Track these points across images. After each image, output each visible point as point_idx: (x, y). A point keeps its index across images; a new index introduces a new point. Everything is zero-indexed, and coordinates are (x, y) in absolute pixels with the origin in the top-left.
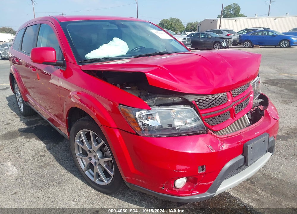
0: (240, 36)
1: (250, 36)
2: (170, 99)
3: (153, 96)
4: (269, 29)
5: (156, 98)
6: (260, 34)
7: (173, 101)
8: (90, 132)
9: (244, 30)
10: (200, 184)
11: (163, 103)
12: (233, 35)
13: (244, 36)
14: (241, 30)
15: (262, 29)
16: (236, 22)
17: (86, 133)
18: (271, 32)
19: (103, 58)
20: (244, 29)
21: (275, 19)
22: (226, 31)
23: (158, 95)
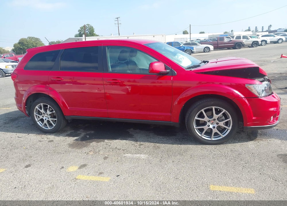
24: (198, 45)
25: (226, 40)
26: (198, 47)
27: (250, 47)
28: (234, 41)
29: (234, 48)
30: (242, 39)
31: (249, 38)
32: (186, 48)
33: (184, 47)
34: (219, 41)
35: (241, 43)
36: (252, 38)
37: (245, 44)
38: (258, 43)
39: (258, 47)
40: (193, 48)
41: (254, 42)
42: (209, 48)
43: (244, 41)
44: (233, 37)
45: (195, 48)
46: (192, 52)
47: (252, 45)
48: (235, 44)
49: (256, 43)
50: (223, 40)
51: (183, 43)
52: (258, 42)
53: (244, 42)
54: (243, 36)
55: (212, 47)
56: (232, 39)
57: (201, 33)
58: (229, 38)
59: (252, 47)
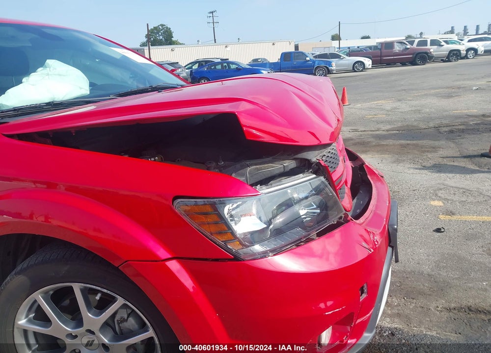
0: (191, 71)
1: (206, 71)
2: (276, 167)
3: (238, 166)
4: (227, 59)
5: (249, 169)
6: (219, 67)
7: (282, 170)
8: (71, 288)
9: (193, 63)
10: (357, 322)
11: (264, 177)
12: (179, 70)
13: (197, 71)
14: (188, 63)
15: (219, 60)
16: (173, 52)
17: (51, 292)
18: (233, 63)
19: (48, 104)
20: (192, 61)
21: (226, 46)
22: (168, 64)
23: (248, 163)
24: (342, 57)
25: (397, 48)
26: (341, 62)
27: (444, 61)
28: (413, 50)
29: (413, 63)
30: (429, 46)
31: (443, 43)
32: (317, 63)
33: (314, 62)
34: (384, 51)
35: (427, 53)
36: (449, 44)
37: (434, 55)
38: (460, 53)
39: (460, 61)
40: (330, 64)
41: (451, 51)
42: (362, 63)
43: (433, 49)
44: (412, 43)
45: (335, 64)
46: (329, 72)
47: (448, 57)
48: (415, 55)
49: (456, 54)
50: (392, 49)
51: (314, 55)
52: (459, 51)
53: (431, 50)
54: (431, 40)
55: (368, 62)
56: (408, 47)
57: (363, 38)
58: (404, 43)
59: (449, 61)
